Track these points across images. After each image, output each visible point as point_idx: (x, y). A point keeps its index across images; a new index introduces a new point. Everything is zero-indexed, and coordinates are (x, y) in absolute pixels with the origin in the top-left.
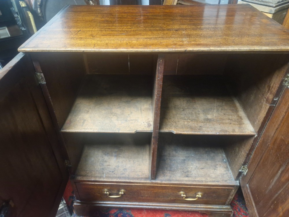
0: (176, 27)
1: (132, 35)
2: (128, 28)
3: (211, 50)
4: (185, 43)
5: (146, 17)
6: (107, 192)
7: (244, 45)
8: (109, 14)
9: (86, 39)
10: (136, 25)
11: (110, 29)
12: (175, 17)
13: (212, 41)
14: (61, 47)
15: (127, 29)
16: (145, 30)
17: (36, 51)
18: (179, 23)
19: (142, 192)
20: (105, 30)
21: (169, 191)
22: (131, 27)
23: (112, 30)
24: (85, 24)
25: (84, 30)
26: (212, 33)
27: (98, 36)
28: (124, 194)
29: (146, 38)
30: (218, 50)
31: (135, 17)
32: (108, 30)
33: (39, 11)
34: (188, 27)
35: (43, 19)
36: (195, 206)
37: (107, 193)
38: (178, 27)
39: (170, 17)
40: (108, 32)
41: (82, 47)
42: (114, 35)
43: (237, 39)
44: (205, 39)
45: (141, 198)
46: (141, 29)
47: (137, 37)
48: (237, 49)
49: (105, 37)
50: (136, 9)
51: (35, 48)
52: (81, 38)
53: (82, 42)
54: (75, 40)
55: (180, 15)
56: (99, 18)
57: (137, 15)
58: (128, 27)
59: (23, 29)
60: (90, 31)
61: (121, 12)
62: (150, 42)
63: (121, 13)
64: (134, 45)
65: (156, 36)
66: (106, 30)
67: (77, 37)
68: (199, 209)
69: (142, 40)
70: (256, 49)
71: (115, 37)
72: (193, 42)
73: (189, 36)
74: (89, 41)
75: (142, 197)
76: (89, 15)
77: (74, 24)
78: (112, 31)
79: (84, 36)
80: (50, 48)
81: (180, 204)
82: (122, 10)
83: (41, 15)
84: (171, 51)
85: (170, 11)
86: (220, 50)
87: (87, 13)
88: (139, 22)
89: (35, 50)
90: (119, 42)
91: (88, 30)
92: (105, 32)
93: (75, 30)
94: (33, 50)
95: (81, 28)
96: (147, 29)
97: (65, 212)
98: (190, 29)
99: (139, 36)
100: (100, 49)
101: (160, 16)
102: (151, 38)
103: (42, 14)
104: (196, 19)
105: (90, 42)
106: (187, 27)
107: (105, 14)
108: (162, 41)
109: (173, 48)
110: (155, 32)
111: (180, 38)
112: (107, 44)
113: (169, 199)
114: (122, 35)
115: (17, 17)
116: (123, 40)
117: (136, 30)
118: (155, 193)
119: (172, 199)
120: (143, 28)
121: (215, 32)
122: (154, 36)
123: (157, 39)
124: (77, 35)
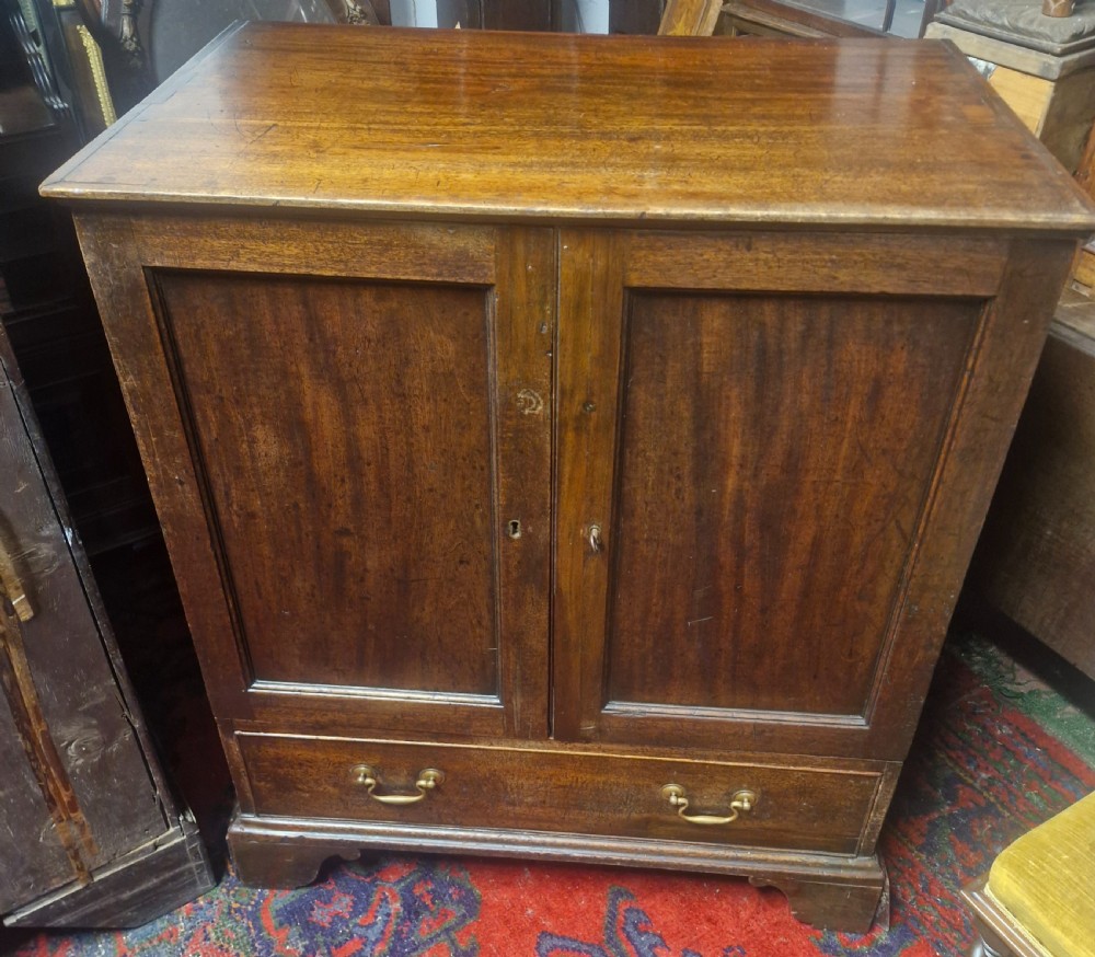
0: (636, 125)
1: (464, 152)
2: (455, 125)
3: (730, 216)
4: (648, 187)
5: (536, 80)
6: (365, 777)
7: (855, 201)
8: (396, 63)
9: (292, 157)
10: (491, 111)
11: (387, 123)
12: (645, 85)
13: (746, 182)
14: (197, 184)
15: (451, 128)
16: (519, 131)
17: (104, 198)
18: (654, 111)
19: (511, 781)
20: (369, 129)
21: (621, 780)
22: (467, 120)
23: (396, 127)
24: (295, 100)
25: (289, 124)
26: (760, 152)
27: (337, 149)
28: (437, 788)
29: (514, 165)
30: (757, 218)
31: (493, 79)
32: (381, 126)
33: (127, 30)
34: (678, 128)
35: (139, 64)
36: (731, 854)
37: (369, 781)
38: (641, 127)
39: (626, 84)
40: (379, 137)
41: (273, 188)
42: (397, 149)
43: (838, 179)
44: (722, 177)
45: (510, 808)
46: (505, 128)
47: (481, 158)
48: (824, 215)
49: (365, 153)
50: (504, 46)
51: (102, 186)
52: (275, 155)
53: (278, 169)
54: (251, 161)
55: (666, 77)
56: (356, 78)
57: (504, 70)
58: (457, 120)
59: (58, 104)
60: (311, 128)
61: (441, 57)
62: (522, 177)
63: (445, 60)
64: (463, 190)
65: (553, 159)
66: (372, 126)
67: (260, 149)
68: (749, 867)
69: (495, 171)
70: (889, 216)
71: (401, 154)
72: (676, 187)
73: (671, 161)
74: (304, 168)
75: (513, 804)
76: (319, 67)
77: (254, 99)
78: (394, 131)
79: (287, 148)
80: (158, 187)
81: (668, 844)
82: (451, 48)
83: (134, 45)
84: (592, 214)
85: (634, 62)
86: (763, 217)
87: (314, 56)
88: (503, 103)
89: (103, 194)
90: (412, 175)
91: (305, 124)
92: (366, 136)
93: (258, 122)
94: (93, 193)
95: (279, 117)
96: (526, 128)
97: (192, 865)
98: (684, 136)
99: (490, 157)
100: (336, 197)
101: (591, 79)
102: (531, 165)
103: (138, 43)
104: (719, 99)
105: (306, 171)
106: (676, 128)
107: (379, 62)
108: (566, 178)
109: (597, 204)
110: (552, 143)
111: (635, 167)
112: (365, 180)
113: (624, 816)
114: (428, 150)
115: (37, 55)
116: (428, 168)
117: (483, 132)
118: (564, 787)
119: (634, 815)
120: (512, 125)
121: (771, 152)
122: (545, 158)
123: (551, 167)
124: (261, 142)
